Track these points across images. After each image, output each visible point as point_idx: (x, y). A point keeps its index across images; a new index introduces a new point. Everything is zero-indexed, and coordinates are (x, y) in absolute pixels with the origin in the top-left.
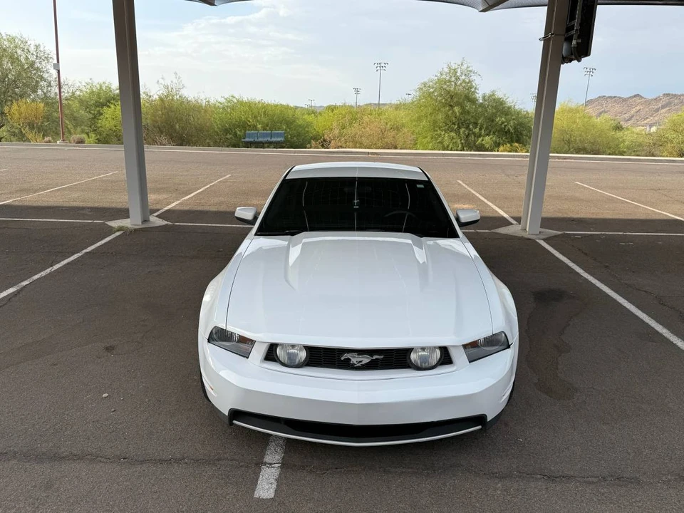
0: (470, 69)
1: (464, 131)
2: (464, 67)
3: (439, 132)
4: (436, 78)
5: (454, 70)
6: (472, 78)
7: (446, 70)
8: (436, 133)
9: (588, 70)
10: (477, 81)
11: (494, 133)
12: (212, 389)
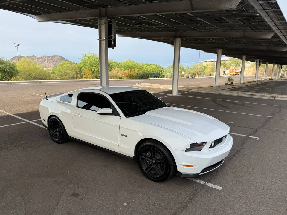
12: (193, 166)
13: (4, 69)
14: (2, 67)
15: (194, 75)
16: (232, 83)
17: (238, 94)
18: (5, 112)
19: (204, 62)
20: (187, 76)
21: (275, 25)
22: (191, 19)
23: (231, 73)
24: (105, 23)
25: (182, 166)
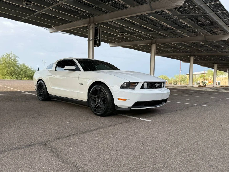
0: (15, 55)
1: (16, 76)
2: (13, 54)
3: (5, 76)
4: (1, 57)
5: (9, 55)
6: (16, 58)
7: (5, 54)
8: (4, 76)
9: (44, 61)
10: (18, 59)
11: (27, 77)
12: (126, 100)
13: (30, 74)
14: (29, 73)
15: (176, 82)
16: (206, 85)
17: (206, 89)
18: (16, 90)
19: (187, 75)
20: (170, 83)
21: (225, 24)
22: (160, 27)
23: (210, 83)
24: (92, 28)
25: (118, 100)
